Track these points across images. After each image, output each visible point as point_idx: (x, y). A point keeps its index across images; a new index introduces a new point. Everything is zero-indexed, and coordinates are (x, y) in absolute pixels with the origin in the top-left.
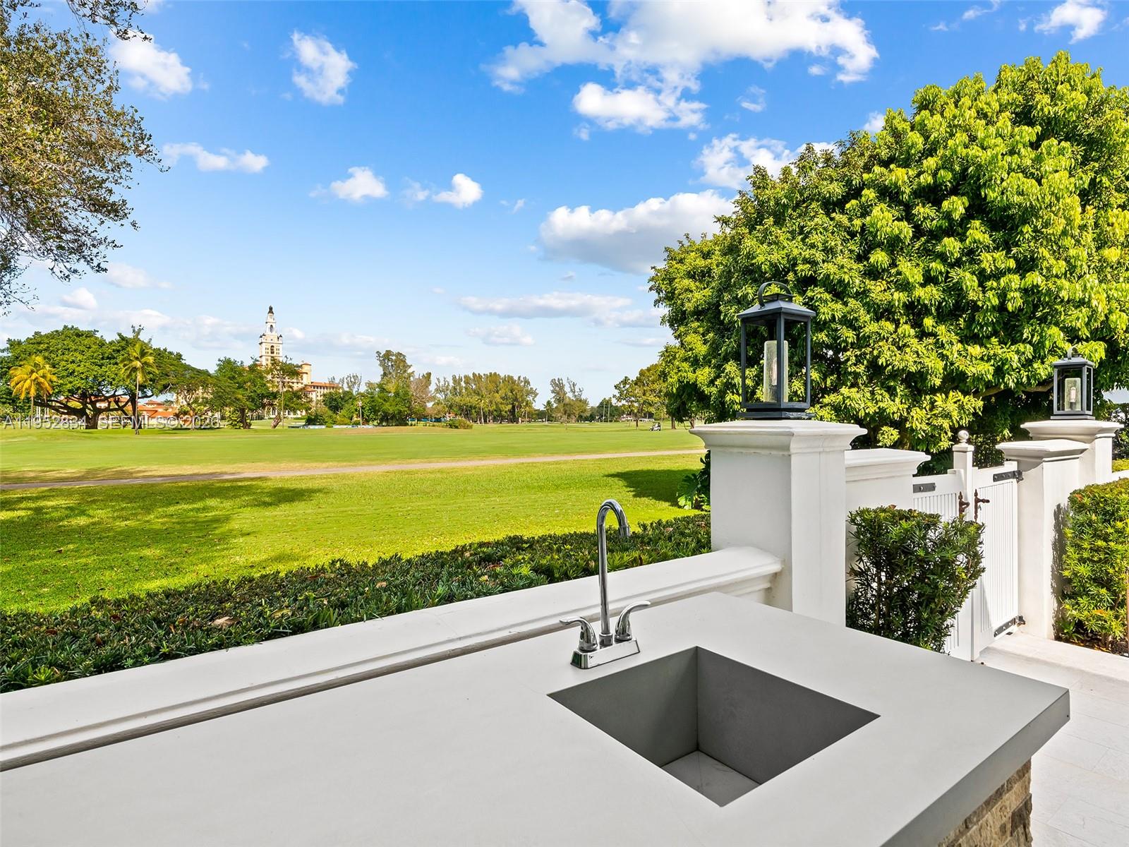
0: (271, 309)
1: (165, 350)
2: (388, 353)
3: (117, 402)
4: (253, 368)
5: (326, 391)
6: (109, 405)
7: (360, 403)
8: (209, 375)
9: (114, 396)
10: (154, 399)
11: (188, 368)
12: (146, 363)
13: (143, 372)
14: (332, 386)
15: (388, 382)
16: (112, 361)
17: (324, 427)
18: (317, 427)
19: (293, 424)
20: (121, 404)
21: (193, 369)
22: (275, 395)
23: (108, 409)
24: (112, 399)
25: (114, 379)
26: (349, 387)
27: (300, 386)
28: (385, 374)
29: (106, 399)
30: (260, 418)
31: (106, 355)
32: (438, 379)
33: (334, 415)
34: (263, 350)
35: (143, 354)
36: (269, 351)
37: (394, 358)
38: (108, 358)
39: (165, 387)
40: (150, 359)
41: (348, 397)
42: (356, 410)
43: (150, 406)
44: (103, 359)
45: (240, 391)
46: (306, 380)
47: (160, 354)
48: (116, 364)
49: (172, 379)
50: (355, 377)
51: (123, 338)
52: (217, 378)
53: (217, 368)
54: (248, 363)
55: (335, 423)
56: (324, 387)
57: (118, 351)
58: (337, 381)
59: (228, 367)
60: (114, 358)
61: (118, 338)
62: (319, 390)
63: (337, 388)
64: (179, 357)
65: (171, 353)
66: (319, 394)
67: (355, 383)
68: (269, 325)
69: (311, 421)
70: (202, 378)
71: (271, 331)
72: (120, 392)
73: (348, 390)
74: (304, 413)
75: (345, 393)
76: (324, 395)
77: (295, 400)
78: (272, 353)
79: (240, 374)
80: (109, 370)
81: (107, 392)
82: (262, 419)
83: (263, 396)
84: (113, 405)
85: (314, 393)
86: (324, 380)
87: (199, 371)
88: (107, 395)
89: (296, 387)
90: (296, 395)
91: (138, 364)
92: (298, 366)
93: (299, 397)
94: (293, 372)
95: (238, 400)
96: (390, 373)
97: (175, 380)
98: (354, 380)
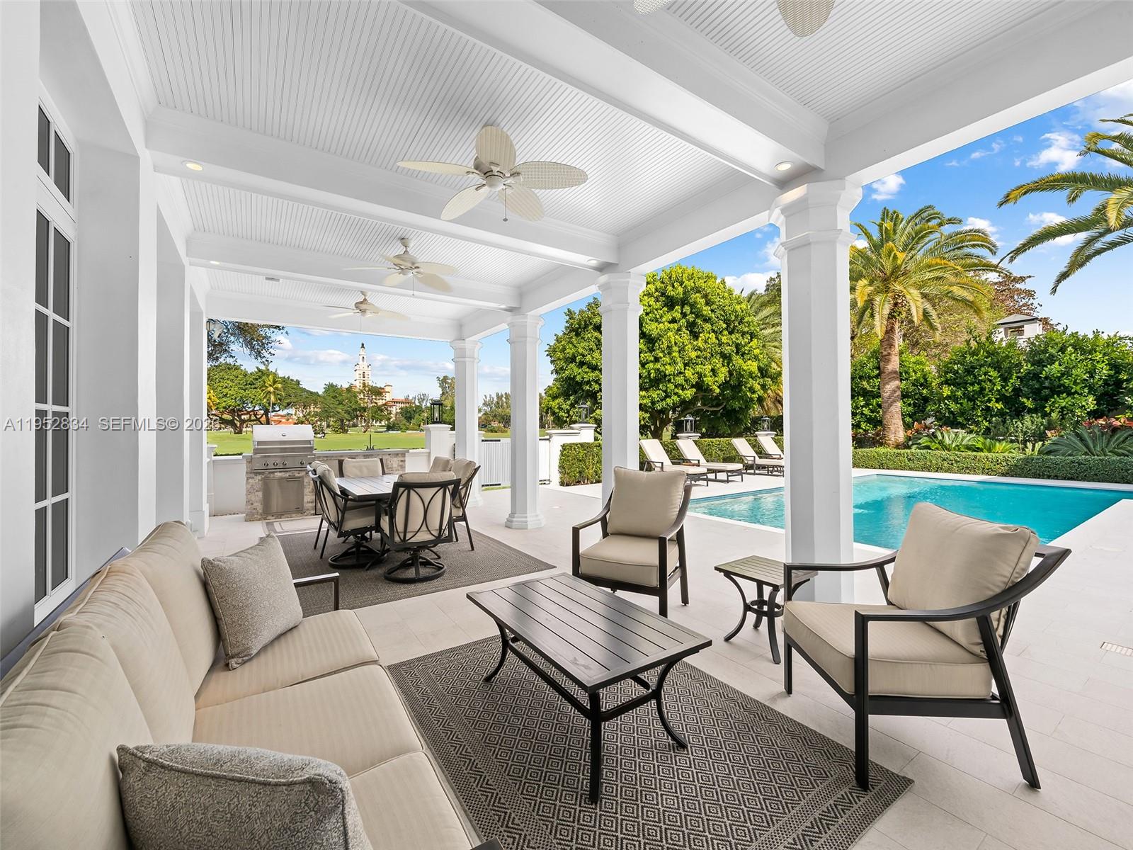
0: (363, 345)
1: (289, 378)
2: (445, 378)
3: (255, 415)
4: (349, 390)
5: (403, 405)
6: (250, 417)
7: (426, 415)
8: (319, 395)
9: (253, 411)
10: (280, 413)
11: (304, 390)
12: (276, 389)
13: (275, 394)
14: (407, 401)
15: (446, 399)
16: (253, 386)
17: (399, 432)
18: (394, 432)
19: (379, 430)
20: (258, 417)
21: (308, 391)
22: (364, 409)
23: (250, 420)
24: (252, 413)
25: (254, 399)
26: (419, 402)
27: (384, 402)
28: (443, 394)
29: (248, 413)
30: (355, 426)
31: (248, 382)
32: (485, 396)
33: (408, 424)
34: (357, 375)
35: (275, 382)
36: (362, 376)
37: (450, 381)
38: (250, 384)
39: (288, 404)
40: (280, 386)
41: (419, 410)
42: (423, 420)
43: (276, 418)
44: (246, 385)
45: (341, 406)
46: (388, 397)
47: (285, 381)
48: (256, 388)
49: (293, 399)
50: (424, 395)
51: (259, 370)
52: (324, 397)
53: (324, 390)
54: (346, 386)
55: (408, 429)
56: (402, 403)
57: (257, 379)
58: (410, 398)
59: (331, 388)
60: (254, 384)
61: (256, 370)
62: (398, 405)
63: (411, 403)
64: (298, 382)
65: (292, 380)
66: (398, 408)
67: (424, 400)
68: (361, 357)
69: (389, 428)
70: (314, 398)
71: (363, 361)
72: (257, 408)
73: (418, 404)
74: (387, 423)
75: (417, 407)
76: (401, 409)
77: (379, 412)
78: (364, 377)
79: (340, 394)
80: (251, 393)
81: (249, 408)
82: (356, 426)
83: (355, 410)
84: (253, 418)
85: (394, 407)
86: (402, 398)
87: (311, 393)
88: (249, 410)
89: (380, 403)
90: (380, 409)
91: (271, 389)
92: (381, 388)
93: (382, 411)
94: (378, 392)
95: (339, 413)
96: (447, 392)
97: (295, 400)
98: (423, 398)
